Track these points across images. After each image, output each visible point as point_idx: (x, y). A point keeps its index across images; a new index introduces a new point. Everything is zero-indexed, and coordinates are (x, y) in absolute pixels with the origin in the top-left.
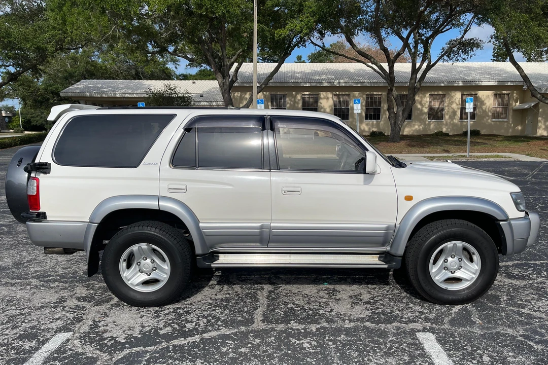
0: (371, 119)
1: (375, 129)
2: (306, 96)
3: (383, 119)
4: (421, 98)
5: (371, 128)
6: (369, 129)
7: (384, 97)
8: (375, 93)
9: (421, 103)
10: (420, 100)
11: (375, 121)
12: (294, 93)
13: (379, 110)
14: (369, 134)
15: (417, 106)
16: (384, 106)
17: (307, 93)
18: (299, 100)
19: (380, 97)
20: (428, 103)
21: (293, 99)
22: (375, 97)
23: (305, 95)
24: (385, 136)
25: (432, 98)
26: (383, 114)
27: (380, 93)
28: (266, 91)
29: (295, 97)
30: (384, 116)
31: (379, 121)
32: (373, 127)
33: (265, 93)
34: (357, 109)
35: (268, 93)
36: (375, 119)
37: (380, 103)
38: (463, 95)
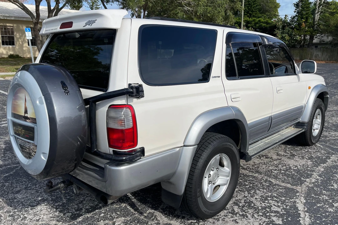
0: (7, 45)
1: (12, 53)
3: (17, 45)
5: (8, 51)
6: (7, 52)
7: (15, 28)
8: (8, 25)
11: (11, 46)
13: (13, 38)
14: (7, 56)
16: (16, 34)
19: (12, 28)
22: (8, 27)
24: (21, 57)
26: (17, 41)
27: (12, 25)
30: (18, 43)
31: (14, 46)
32: (10, 51)
34: (29, 36)
36: (11, 45)
37: (13, 33)
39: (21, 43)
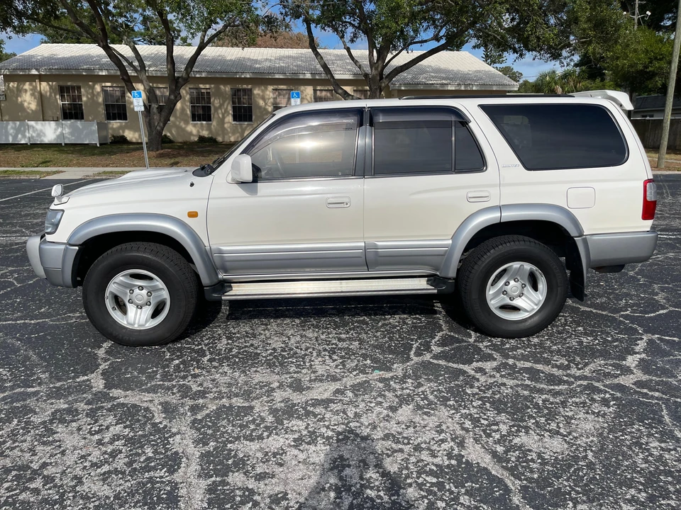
0: (199, 120)
2: (108, 89)
3: (215, 120)
4: (263, 91)
5: (200, 131)
6: (198, 132)
7: (213, 91)
8: (202, 86)
9: (263, 99)
10: (261, 94)
12: (90, 83)
15: (259, 103)
16: (214, 102)
17: (109, 84)
18: (98, 93)
19: (208, 91)
20: (272, 100)
21: (91, 91)
22: (203, 91)
23: (107, 87)
25: (277, 93)
26: (214, 113)
27: (208, 87)
28: (52, 82)
29: (93, 88)
30: (216, 116)
31: (210, 122)
33: (50, 83)
35: (54, 83)
37: (209, 100)
38: (315, 91)
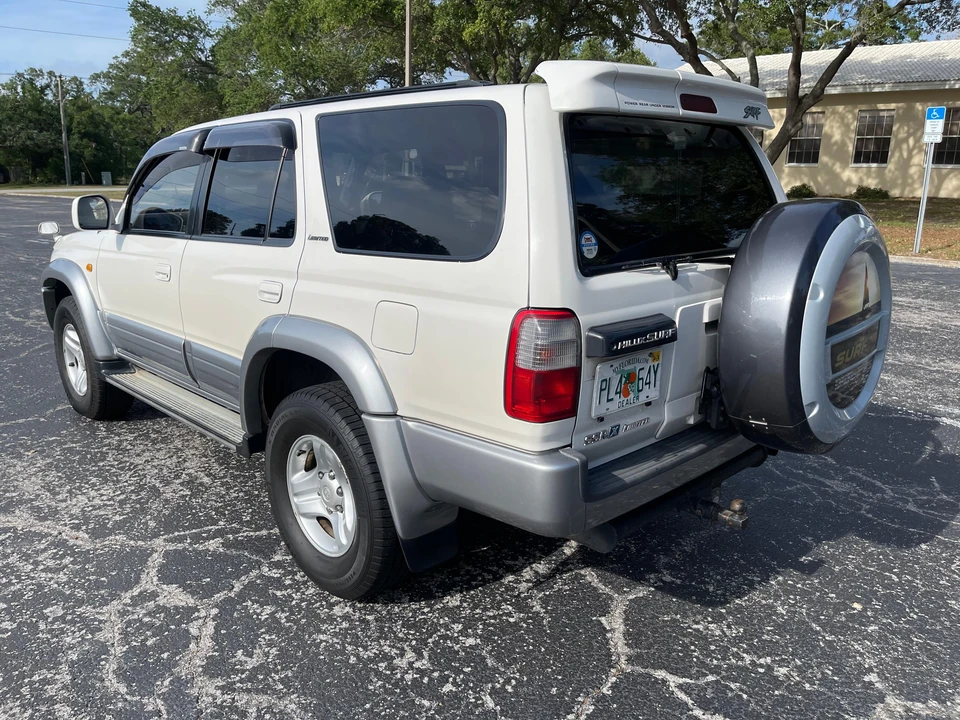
26: (894, 149)
39: (905, 154)
